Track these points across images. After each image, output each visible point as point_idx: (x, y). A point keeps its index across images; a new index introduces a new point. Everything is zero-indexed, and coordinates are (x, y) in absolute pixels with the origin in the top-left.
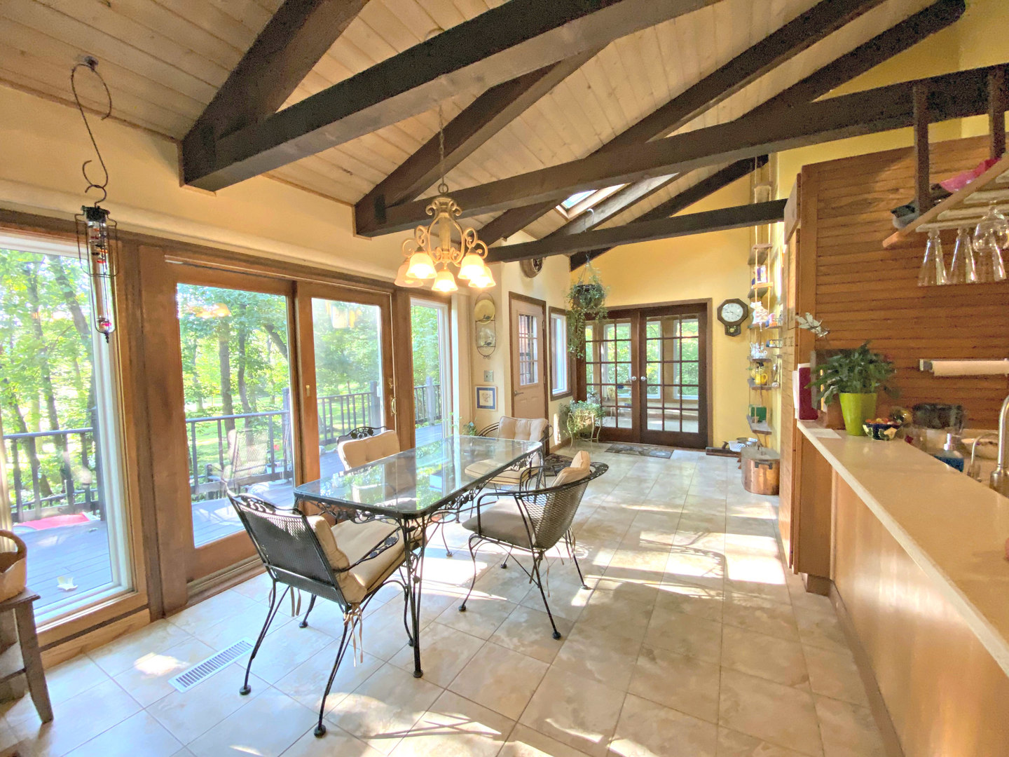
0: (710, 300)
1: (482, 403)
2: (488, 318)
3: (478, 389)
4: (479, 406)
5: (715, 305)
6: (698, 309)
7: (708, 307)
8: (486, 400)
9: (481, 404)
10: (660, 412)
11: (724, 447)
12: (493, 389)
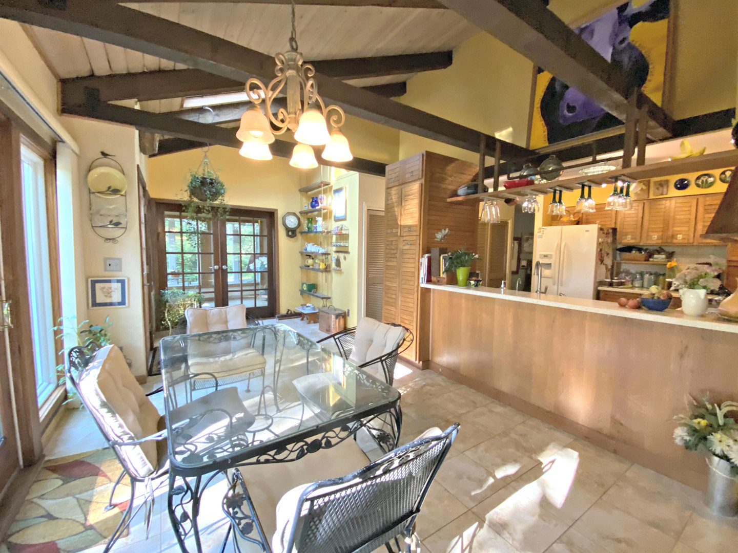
0: (277, 210)
1: (100, 299)
2: (116, 191)
3: (94, 283)
4: (95, 304)
5: (280, 214)
6: (269, 216)
7: (275, 215)
8: (108, 294)
9: (98, 301)
10: (239, 293)
11: (287, 313)
12: (122, 282)
